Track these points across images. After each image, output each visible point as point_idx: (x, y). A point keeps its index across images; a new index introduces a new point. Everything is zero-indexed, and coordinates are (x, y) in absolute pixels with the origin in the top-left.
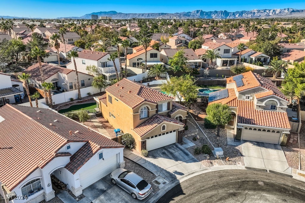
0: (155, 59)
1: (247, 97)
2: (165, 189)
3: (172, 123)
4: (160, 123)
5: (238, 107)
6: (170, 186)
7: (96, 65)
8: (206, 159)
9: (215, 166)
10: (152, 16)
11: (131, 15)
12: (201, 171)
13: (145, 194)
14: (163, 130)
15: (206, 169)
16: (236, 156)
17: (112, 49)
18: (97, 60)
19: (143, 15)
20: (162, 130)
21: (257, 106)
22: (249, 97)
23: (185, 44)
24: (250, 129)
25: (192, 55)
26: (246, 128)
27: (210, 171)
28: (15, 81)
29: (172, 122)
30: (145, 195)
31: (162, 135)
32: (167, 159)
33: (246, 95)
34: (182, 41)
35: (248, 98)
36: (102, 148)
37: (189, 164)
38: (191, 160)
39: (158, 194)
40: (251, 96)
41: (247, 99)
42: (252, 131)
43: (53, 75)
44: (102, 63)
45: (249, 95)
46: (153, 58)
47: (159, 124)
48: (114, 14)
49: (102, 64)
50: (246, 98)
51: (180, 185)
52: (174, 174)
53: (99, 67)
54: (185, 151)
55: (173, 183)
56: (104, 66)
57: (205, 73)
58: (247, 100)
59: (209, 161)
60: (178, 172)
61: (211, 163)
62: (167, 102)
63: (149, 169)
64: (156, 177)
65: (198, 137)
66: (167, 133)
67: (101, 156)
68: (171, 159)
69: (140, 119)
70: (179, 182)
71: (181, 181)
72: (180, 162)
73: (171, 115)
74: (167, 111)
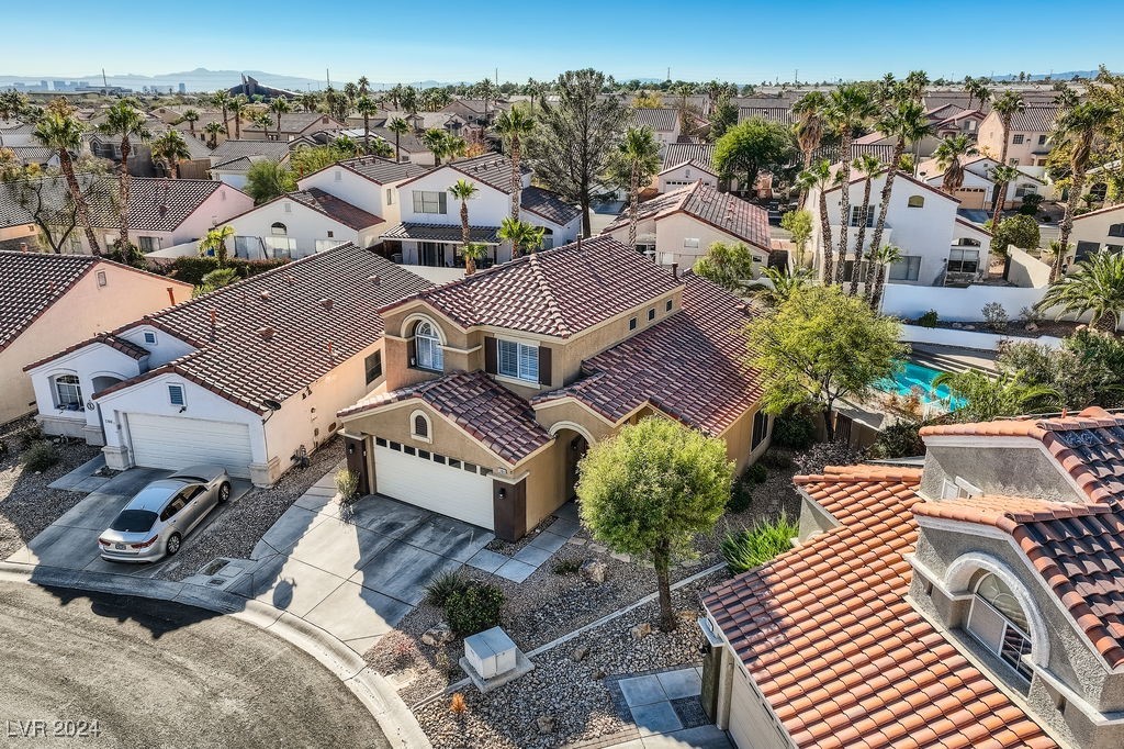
4: (403, 398)
5: (836, 529)
8: (414, 636)
9: (388, 680)
12: (331, 649)
13: (108, 544)
14: (419, 433)
29: (455, 419)
36: (173, 369)
37: (362, 603)
38: (386, 602)
39: (151, 585)
47: (400, 398)
52: (275, 584)
54: (445, 567)
59: (414, 650)
60: (291, 593)
61: (402, 662)
62: (536, 345)
63: (275, 529)
64: (248, 558)
65: (597, 571)
66: (439, 459)
67: (176, 395)
68: (363, 550)
69: (410, 366)
70: (233, 612)
71: (245, 615)
72: (360, 577)
73: (535, 407)
74: (538, 387)
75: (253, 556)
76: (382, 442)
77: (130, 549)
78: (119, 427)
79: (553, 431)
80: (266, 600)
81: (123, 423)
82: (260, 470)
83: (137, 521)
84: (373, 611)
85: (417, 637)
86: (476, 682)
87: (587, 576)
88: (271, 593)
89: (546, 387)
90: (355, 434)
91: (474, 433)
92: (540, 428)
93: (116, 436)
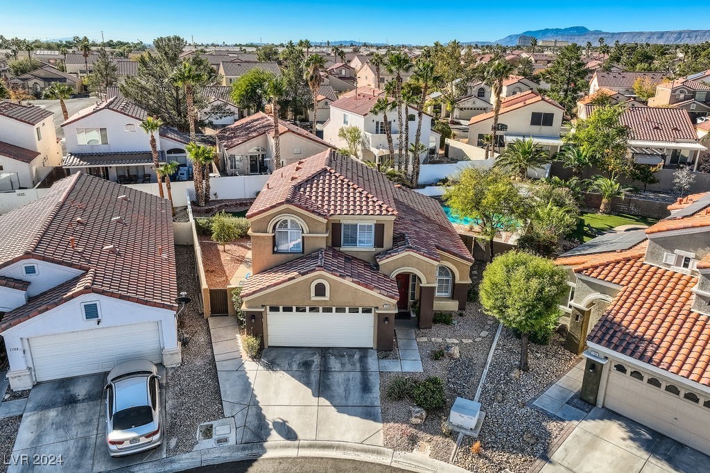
0: (545, 129)
1: (679, 257)
2: (205, 457)
3: (348, 282)
4: (307, 273)
5: (623, 289)
6: (227, 454)
7: (361, 127)
8: (403, 422)
9: (416, 454)
10: (689, 37)
11: (625, 36)
12: (358, 450)
13: (120, 443)
14: (317, 295)
15: (379, 453)
16: (522, 451)
17: (474, 103)
18: (365, 115)
19: (661, 35)
20: (313, 293)
21: (700, 296)
22: (687, 260)
23: (704, 103)
24: (637, 375)
25: (676, 129)
26: (621, 368)
27: (387, 461)
28: (179, 141)
29: (351, 279)
30: (120, 446)
31: (336, 312)
32: (297, 382)
33: (677, 251)
34: (694, 93)
35: (686, 266)
36: (91, 290)
37: (346, 416)
38: (359, 410)
39: (172, 462)
40: (697, 258)
41: (682, 268)
42: (642, 387)
43: (255, 137)
44: (377, 123)
45: (691, 255)
46: (539, 127)
47: (303, 274)
48: (579, 35)
49: (377, 127)
50: (678, 264)
51: (252, 465)
52: (271, 426)
53: (366, 133)
54: (371, 378)
55: (244, 449)
56: (381, 130)
57: (678, 180)
58: (681, 270)
59: (414, 431)
60: (288, 427)
61: (413, 441)
62: (372, 223)
63: (225, 391)
64: (224, 417)
65: (456, 351)
66: (340, 310)
67: (91, 312)
68: (308, 384)
69: (274, 252)
70: (261, 456)
71: (270, 454)
72: (323, 401)
73: (380, 263)
74: (374, 250)
75: (227, 413)
76: (274, 309)
77: (143, 440)
78: (24, 352)
79: (393, 276)
80: (275, 438)
81: (27, 348)
82: (172, 354)
83: (133, 417)
84: (358, 419)
85: (407, 422)
86: (468, 433)
87: (451, 356)
88: (274, 433)
89: (380, 249)
90: (256, 308)
91: (366, 286)
92: (385, 276)
93: (23, 360)
